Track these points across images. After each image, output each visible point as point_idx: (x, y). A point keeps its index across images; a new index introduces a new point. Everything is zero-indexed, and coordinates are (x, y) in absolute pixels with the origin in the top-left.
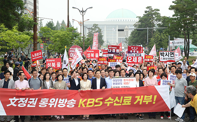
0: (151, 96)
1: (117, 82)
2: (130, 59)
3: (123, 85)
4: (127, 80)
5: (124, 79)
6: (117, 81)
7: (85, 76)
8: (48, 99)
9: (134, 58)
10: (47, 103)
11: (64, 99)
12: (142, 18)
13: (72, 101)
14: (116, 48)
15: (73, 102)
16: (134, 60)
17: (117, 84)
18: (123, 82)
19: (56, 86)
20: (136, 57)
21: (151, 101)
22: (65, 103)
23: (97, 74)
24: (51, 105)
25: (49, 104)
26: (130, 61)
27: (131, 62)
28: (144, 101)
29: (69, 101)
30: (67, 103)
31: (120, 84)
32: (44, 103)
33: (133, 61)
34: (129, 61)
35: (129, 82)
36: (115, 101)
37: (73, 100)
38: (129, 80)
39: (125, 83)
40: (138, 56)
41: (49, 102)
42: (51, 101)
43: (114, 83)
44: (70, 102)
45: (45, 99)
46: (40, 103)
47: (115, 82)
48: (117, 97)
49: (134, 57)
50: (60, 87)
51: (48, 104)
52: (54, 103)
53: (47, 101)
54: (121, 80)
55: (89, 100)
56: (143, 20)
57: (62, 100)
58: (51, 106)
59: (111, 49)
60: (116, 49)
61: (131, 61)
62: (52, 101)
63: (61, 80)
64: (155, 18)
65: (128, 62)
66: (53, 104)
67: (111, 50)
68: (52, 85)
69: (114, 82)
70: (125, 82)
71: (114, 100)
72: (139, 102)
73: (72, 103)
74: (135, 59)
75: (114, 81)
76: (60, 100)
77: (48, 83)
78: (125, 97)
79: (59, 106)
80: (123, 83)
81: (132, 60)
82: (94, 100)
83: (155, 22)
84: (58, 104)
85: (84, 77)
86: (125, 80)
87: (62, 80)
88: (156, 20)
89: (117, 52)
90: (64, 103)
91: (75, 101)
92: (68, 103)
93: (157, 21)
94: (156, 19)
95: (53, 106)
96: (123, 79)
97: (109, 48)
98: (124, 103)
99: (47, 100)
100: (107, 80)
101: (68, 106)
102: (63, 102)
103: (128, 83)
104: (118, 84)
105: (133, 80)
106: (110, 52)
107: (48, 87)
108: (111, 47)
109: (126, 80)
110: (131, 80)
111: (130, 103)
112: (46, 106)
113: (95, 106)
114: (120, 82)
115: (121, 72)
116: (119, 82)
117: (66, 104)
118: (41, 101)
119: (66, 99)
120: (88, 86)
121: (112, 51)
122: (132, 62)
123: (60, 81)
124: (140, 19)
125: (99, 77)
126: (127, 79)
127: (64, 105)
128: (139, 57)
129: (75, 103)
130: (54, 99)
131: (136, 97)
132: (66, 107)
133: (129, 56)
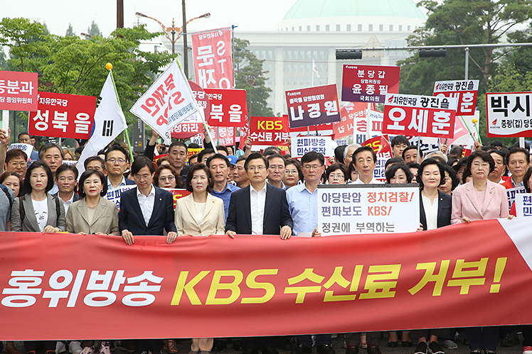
0: (485, 261)
1: (341, 204)
2: (397, 115)
3: (365, 218)
4: (383, 196)
5: (370, 193)
6: (341, 199)
7: (200, 179)
8: (42, 273)
9: (418, 113)
10: (38, 291)
11: (109, 274)
12: (440, 7)
13: (145, 280)
14: (322, 97)
15: (150, 283)
16: (417, 121)
17: (337, 212)
18: (364, 204)
19: (74, 219)
20: (424, 109)
21: (482, 282)
22: (116, 288)
23: (249, 171)
24: (54, 298)
25: (47, 294)
26: (396, 124)
27: (403, 128)
28: (451, 283)
29: (130, 280)
30: (122, 286)
31: (352, 212)
32: (23, 288)
33: (410, 127)
34: (392, 123)
35: (388, 204)
36: (327, 285)
37: (148, 275)
38: (388, 195)
39: (373, 210)
40: (434, 104)
41: (45, 286)
42: (53, 282)
43: (325, 210)
44: (138, 284)
45: (29, 272)
46: (6, 291)
47: (332, 204)
48: (339, 270)
49: (414, 111)
50: (90, 224)
51: (42, 293)
52: (69, 288)
53: (38, 282)
54: (357, 198)
55: (218, 274)
56: (447, 17)
57: (101, 277)
58: (53, 304)
59: (300, 107)
60: (321, 103)
61: (400, 123)
62: (61, 279)
63: (94, 194)
64: (501, 5)
65: (390, 127)
66: (65, 294)
67: (301, 112)
68: (58, 214)
69: (326, 204)
70: (374, 205)
71: (324, 282)
72: (431, 285)
73: (144, 287)
74: (420, 117)
75: (326, 198)
76: (95, 275)
77: (40, 208)
78: (372, 269)
79: (88, 301)
80: (364, 211)
81: (406, 122)
82: (238, 275)
83: (501, 23)
84: (84, 292)
85: (193, 180)
86: (372, 197)
87: (103, 194)
88: (505, 17)
89: (328, 114)
90: (109, 290)
91: (159, 280)
92: (127, 289)
93: (510, 20)
94: (502, 11)
95: (63, 302)
96: (364, 192)
97: (292, 101)
98: (367, 291)
99: (35, 275)
100: (296, 195)
101: (127, 300)
102: (105, 286)
103: (384, 211)
104: (342, 213)
105: (409, 197)
106: (301, 117)
107: (42, 224)
108: (297, 96)
109: (378, 197)
110: (399, 199)
111: (391, 290)
112: (32, 301)
113: (245, 301)
114: (352, 204)
115: (357, 157)
116: (347, 205)
117: (121, 293)
118: (12, 282)
119: (120, 273)
120: (211, 218)
121: (306, 114)
122: (406, 128)
123: (90, 197)
124: (431, 13)
125: (259, 182)
126: (381, 194)
127: (112, 298)
128: (439, 111)
129: (157, 289)
130: (67, 275)
131: (420, 267)
132: (118, 304)
133: (393, 104)
